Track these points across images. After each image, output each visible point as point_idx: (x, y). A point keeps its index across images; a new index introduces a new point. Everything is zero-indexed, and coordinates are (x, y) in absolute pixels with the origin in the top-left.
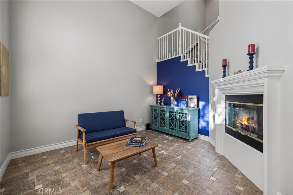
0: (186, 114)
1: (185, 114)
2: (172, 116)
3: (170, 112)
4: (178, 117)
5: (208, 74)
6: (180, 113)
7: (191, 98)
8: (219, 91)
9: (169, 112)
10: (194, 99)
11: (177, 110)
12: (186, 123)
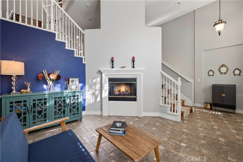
0: (78, 96)
1: (76, 96)
2: (58, 102)
3: (55, 98)
4: (68, 101)
5: (84, 62)
6: (70, 97)
7: (72, 81)
8: (105, 76)
9: (53, 98)
10: (76, 81)
11: (67, 94)
12: (78, 104)
